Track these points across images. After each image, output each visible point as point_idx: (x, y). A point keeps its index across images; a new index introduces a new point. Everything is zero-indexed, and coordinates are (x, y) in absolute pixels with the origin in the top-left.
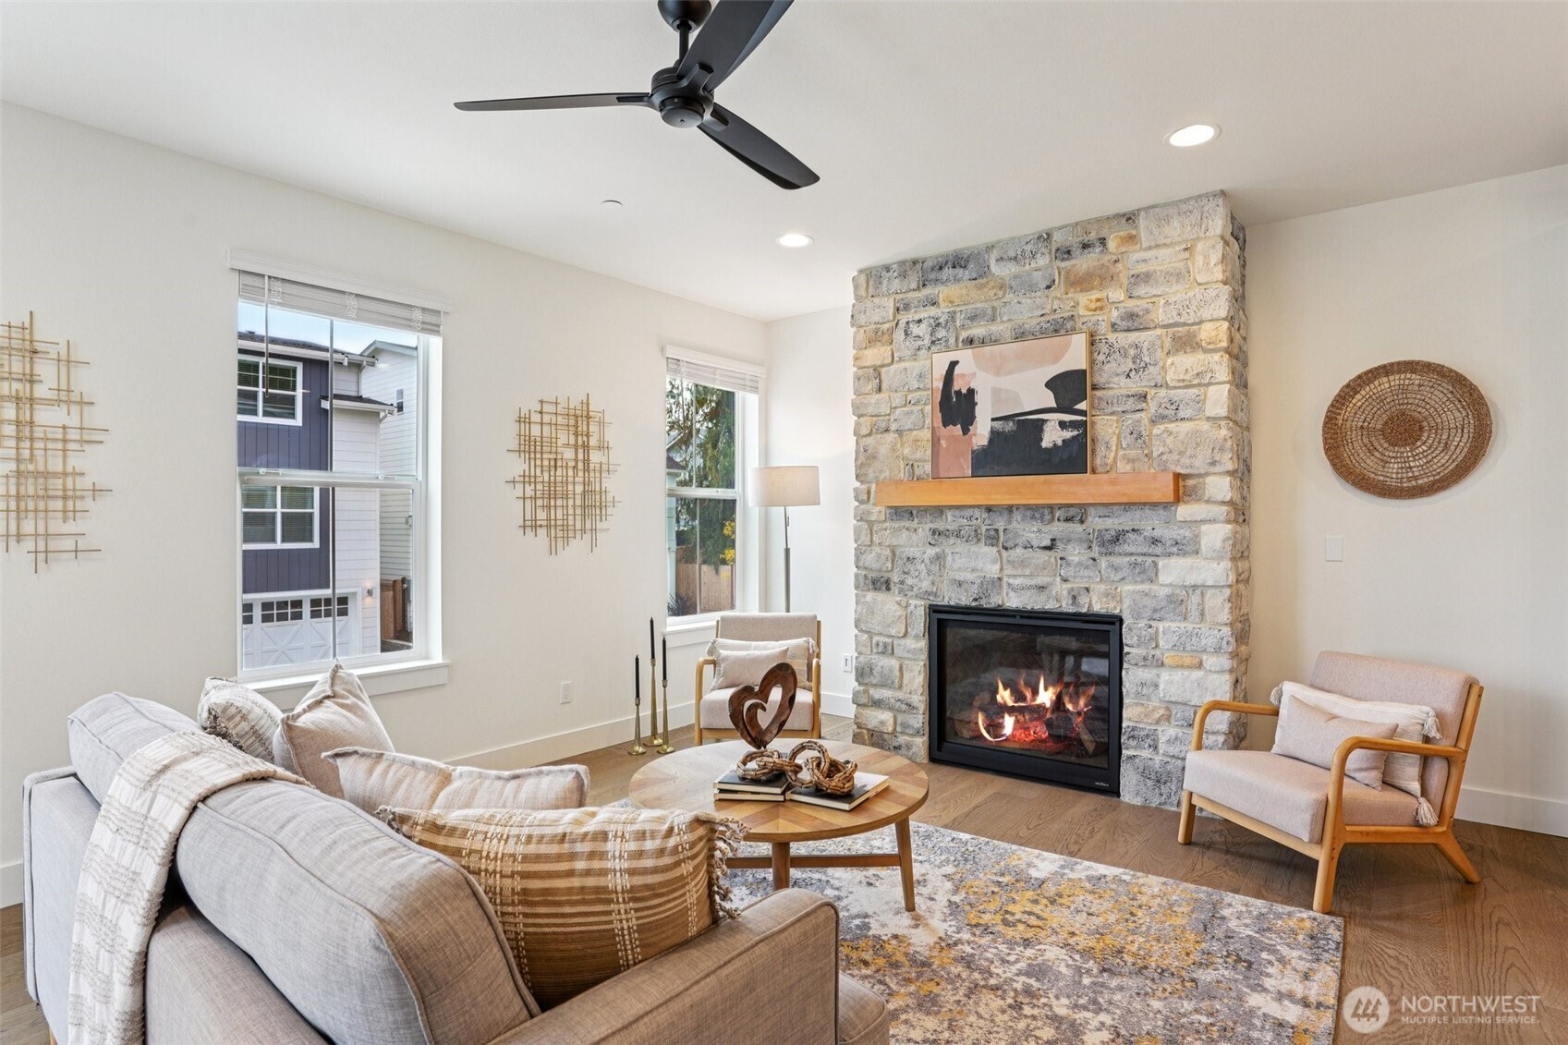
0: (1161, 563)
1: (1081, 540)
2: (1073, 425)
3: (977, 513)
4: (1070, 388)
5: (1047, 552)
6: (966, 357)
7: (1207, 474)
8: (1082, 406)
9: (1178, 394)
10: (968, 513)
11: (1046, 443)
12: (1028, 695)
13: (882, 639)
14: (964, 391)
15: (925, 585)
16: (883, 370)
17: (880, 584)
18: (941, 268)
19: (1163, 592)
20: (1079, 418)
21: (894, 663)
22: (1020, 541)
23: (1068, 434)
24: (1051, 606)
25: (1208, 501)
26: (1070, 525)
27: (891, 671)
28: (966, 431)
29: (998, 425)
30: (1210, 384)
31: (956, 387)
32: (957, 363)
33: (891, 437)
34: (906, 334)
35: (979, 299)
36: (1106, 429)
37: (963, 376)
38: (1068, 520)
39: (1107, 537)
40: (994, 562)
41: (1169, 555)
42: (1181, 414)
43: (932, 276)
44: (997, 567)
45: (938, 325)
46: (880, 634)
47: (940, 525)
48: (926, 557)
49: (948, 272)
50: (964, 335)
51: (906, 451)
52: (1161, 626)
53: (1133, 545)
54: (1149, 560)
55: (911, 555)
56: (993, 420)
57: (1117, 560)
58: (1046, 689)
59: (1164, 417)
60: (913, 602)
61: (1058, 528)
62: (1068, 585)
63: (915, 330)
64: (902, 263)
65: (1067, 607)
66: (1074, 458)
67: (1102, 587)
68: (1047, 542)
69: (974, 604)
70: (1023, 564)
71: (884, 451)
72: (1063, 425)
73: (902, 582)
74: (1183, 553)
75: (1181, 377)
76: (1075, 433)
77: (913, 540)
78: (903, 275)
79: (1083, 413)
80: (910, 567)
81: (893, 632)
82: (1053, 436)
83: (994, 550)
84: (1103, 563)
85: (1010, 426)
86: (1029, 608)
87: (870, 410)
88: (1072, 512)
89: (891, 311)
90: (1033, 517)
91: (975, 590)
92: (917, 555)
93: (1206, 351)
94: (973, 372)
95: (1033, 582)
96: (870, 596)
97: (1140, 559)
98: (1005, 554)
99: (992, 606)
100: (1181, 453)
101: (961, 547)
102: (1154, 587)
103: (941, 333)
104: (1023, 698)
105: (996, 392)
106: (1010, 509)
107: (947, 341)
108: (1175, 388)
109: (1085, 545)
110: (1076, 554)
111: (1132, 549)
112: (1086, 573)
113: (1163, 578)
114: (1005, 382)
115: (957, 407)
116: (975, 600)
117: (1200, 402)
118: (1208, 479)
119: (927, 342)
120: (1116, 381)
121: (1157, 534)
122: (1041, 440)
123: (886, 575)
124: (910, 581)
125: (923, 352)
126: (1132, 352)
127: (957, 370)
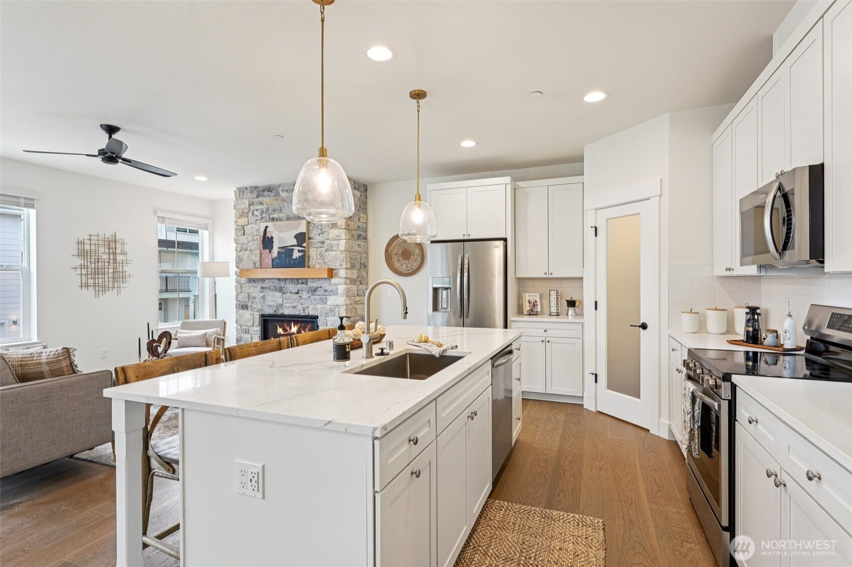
0: (328, 298)
1: (306, 290)
2: (302, 251)
3: (275, 280)
4: (301, 238)
5: (297, 295)
6: (270, 225)
7: (340, 269)
8: (304, 245)
9: (333, 242)
10: (272, 281)
11: (294, 257)
13: (245, 327)
14: (270, 237)
15: (259, 307)
16: (245, 227)
17: (244, 307)
18: (264, 191)
19: (328, 307)
20: (304, 249)
21: (249, 336)
22: (289, 291)
23: (300, 254)
24: (297, 313)
25: (340, 278)
26: (302, 285)
27: (248, 339)
28: (270, 252)
29: (280, 250)
30: (340, 240)
31: (267, 235)
32: (267, 227)
33: (248, 252)
34: (253, 214)
35: (276, 204)
36: (313, 252)
37: (269, 231)
38: (302, 283)
39: (313, 289)
40: (281, 298)
41: (330, 295)
42: (333, 249)
43: (261, 194)
44: (281, 300)
45: (263, 212)
46: (244, 326)
47: (264, 285)
48: (259, 297)
49: (266, 193)
50: (271, 216)
51: (253, 257)
52: (328, 318)
54: (325, 297)
55: (254, 296)
56: (279, 248)
57: (316, 297)
59: (329, 250)
60: (255, 313)
61: (300, 286)
62: (302, 306)
63: (256, 213)
64: (251, 187)
65: (302, 314)
66: (302, 262)
67: (312, 306)
68: (296, 291)
69: (274, 313)
70: (289, 299)
71: (245, 257)
72: (299, 251)
73: (251, 306)
74: (334, 295)
75: (333, 237)
76: (302, 254)
77: (255, 291)
78: (251, 192)
79: (304, 247)
80: (254, 300)
81: (248, 325)
82: (296, 255)
83: (280, 294)
84: (312, 298)
85: (283, 250)
86: (291, 314)
87: (241, 242)
88: (304, 280)
89: (247, 205)
90: (292, 283)
91: (274, 308)
92: (256, 296)
93: (340, 229)
94: (273, 232)
95: (292, 305)
96: (241, 311)
97: (322, 296)
98: (284, 295)
99: (280, 314)
100: (332, 262)
101: (271, 293)
102: (326, 306)
103: (264, 215)
105: (280, 238)
106: (286, 279)
107: (266, 218)
108: (332, 240)
109: (307, 292)
110: (305, 295)
111: (319, 293)
112: (308, 302)
113: (329, 303)
114: (282, 235)
115: (267, 242)
116: (275, 312)
117: (338, 245)
118: (340, 270)
119: (259, 218)
120: (316, 238)
121: (326, 288)
122: (293, 256)
123: (246, 304)
124: (254, 306)
125: (259, 221)
126: (320, 227)
127: (268, 229)
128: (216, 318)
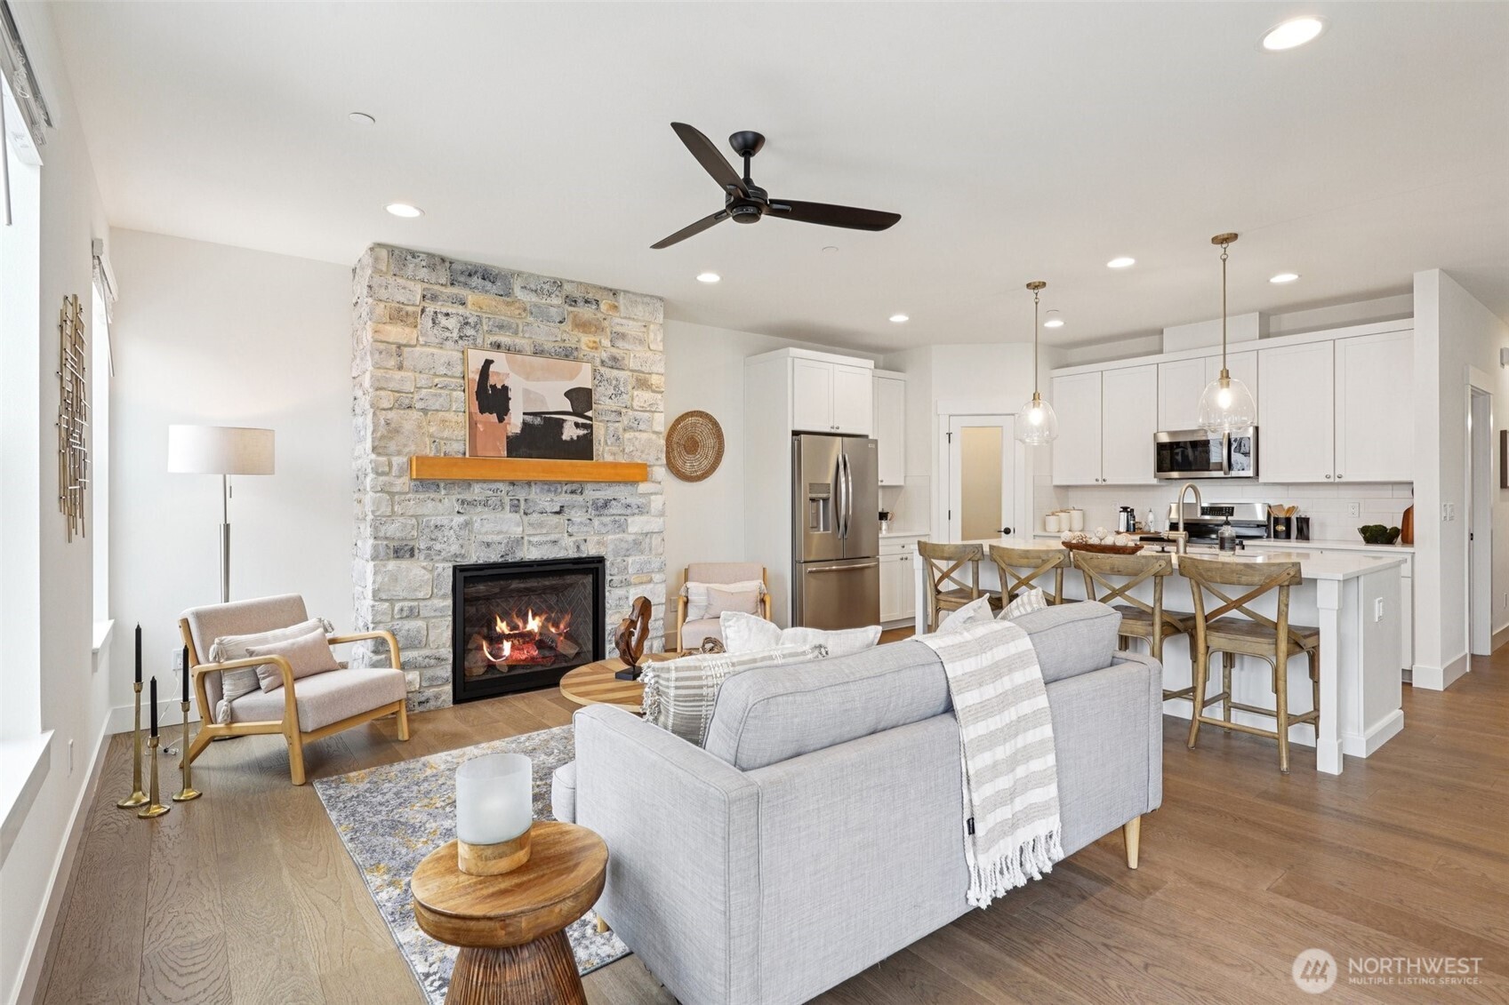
0: (630, 520)
1: (582, 507)
2: (584, 426)
3: (501, 486)
4: (581, 399)
5: (558, 516)
7: (654, 465)
8: (589, 414)
9: (639, 415)
10: (494, 486)
11: (565, 437)
12: (521, 624)
13: (407, 604)
14: (499, 387)
15: (454, 548)
16: (406, 350)
17: (403, 551)
18: (470, 275)
19: (630, 538)
20: (588, 422)
21: (420, 624)
22: (537, 509)
23: (581, 432)
24: (561, 555)
25: (653, 482)
26: (574, 496)
27: (419, 632)
28: (501, 420)
29: (529, 419)
30: (655, 411)
31: (492, 381)
32: (492, 362)
33: (415, 415)
34: (434, 323)
35: (505, 313)
36: (599, 431)
37: (498, 374)
38: (573, 492)
39: (600, 504)
40: (518, 525)
41: (633, 514)
42: (640, 428)
43: (462, 279)
44: (521, 529)
45: (467, 323)
46: (405, 599)
47: (468, 496)
48: (454, 524)
49: (475, 281)
50: (493, 339)
51: (432, 430)
52: (630, 560)
53: (615, 509)
54: (623, 518)
55: (439, 523)
56: (524, 414)
57: (607, 520)
58: (534, 619)
59: (631, 428)
60: (440, 565)
61: (565, 498)
62: (573, 539)
63: (443, 321)
64: (430, 255)
65: (572, 554)
66: (583, 449)
67: (596, 538)
68: (557, 509)
69: (500, 560)
70: (541, 525)
71: (408, 426)
72: (577, 425)
73: (429, 548)
74: (641, 513)
75: (642, 405)
76: (585, 432)
77: (441, 509)
78: (432, 267)
79: (590, 419)
80: (438, 534)
81: (421, 595)
82: (570, 432)
83: (517, 516)
84: (596, 522)
85: (538, 421)
86: (545, 558)
87: (392, 385)
88: (575, 487)
89: (419, 297)
90: (549, 491)
91: (502, 549)
92: (445, 522)
93: (654, 391)
94: (503, 375)
95: (548, 538)
96: (392, 565)
97: (617, 518)
98: (526, 519)
99: (518, 559)
100: (642, 452)
101: (488, 514)
102: (625, 535)
103: (469, 331)
104: (515, 627)
105: (527, 392)
106: (529, 483)
107: (475, 340)
108: (637, 410)
109: (585, 510)
110: (578, 516)
111: (614, 512)
112: (585, 529)
113: (631, 529)
114: (533, 386)
115: (492, 399)
116: (502, 556)
117: (650, 421)
118: (655, 469)
119: (455, 335)
120: (603, 402)
121: (628, 501)
122: (562, 434)
123: (411, 543)
124: (438, 546)
125: (450, 344)
126: (614, 382)
127: (492, 368)
128: (227, 600)
